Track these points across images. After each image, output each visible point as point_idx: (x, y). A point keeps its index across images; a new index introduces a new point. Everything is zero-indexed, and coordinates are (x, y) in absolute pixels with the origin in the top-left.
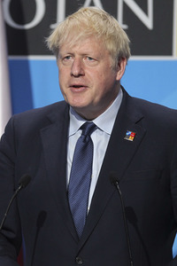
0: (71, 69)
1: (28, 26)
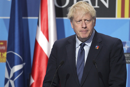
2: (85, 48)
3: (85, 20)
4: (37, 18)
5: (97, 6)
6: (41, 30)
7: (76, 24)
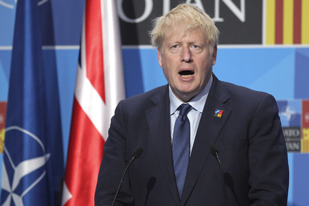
0: (182, 56)
1: (139, 20)
2: (190, 116)
4: (77, 48)
5: (217, 19)
6: (88, 76)
7: (169, 53)
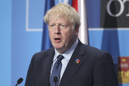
0: (55, 31)
3: (60, 25)
7: (50, 29)
